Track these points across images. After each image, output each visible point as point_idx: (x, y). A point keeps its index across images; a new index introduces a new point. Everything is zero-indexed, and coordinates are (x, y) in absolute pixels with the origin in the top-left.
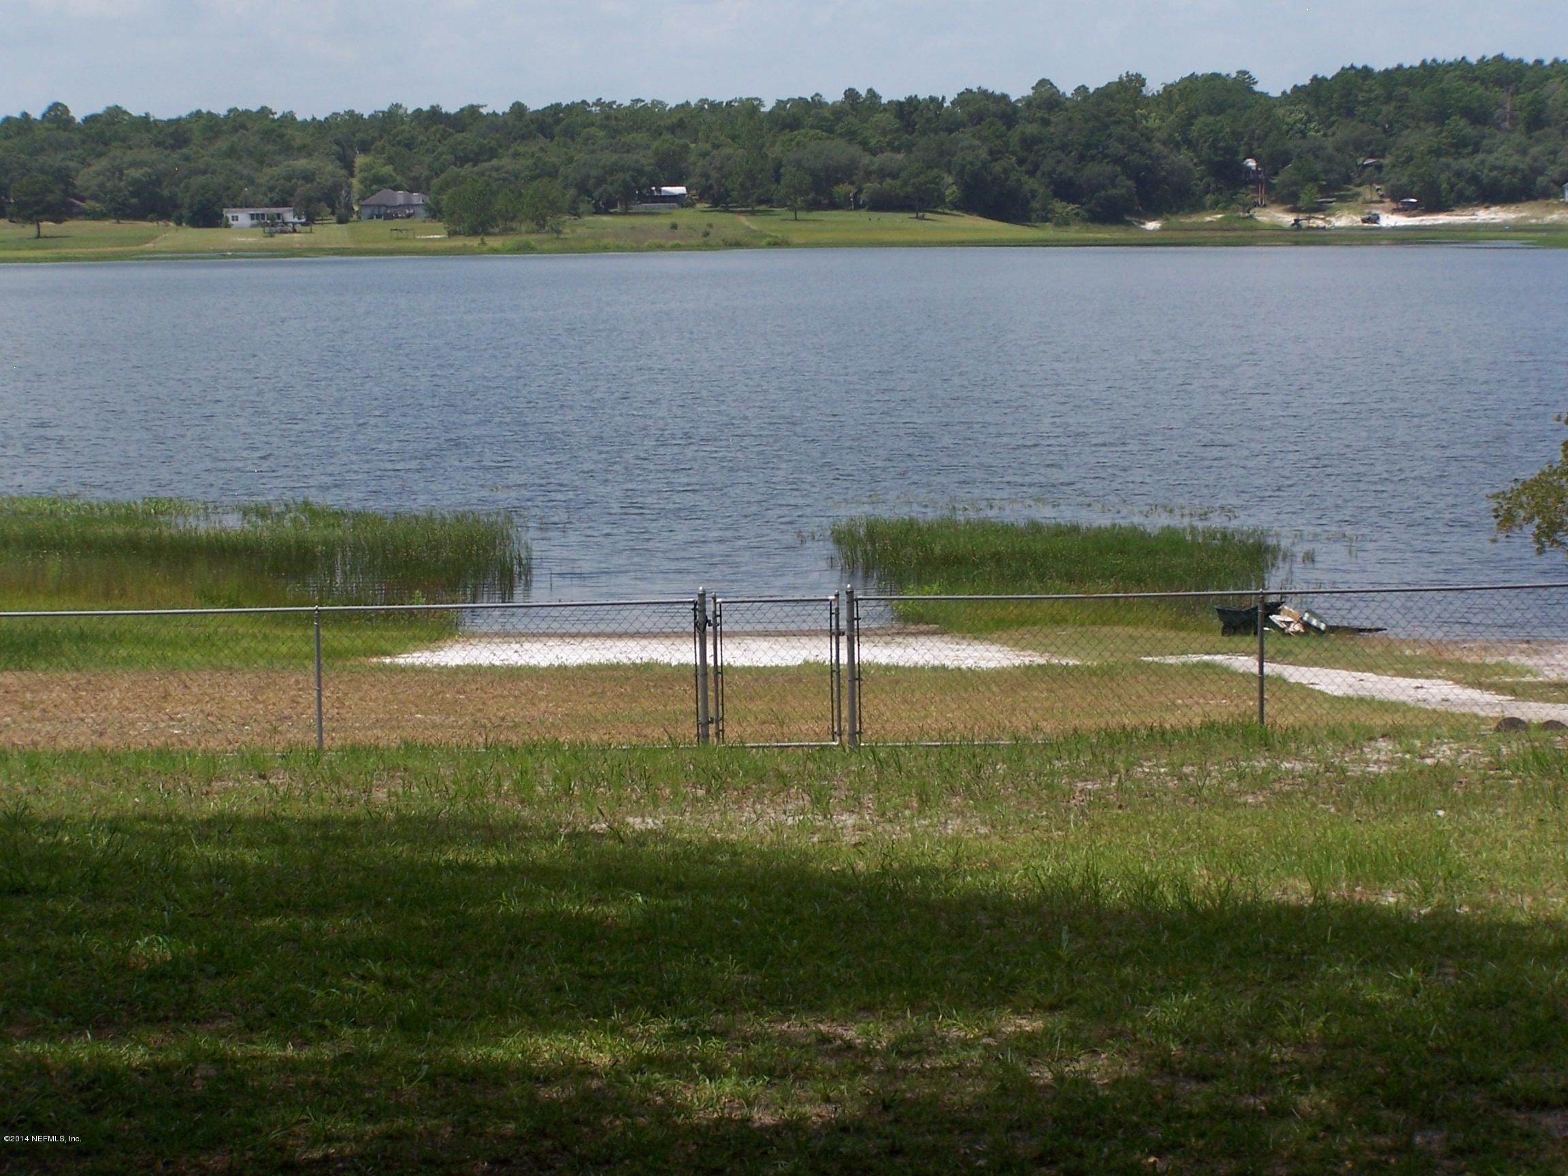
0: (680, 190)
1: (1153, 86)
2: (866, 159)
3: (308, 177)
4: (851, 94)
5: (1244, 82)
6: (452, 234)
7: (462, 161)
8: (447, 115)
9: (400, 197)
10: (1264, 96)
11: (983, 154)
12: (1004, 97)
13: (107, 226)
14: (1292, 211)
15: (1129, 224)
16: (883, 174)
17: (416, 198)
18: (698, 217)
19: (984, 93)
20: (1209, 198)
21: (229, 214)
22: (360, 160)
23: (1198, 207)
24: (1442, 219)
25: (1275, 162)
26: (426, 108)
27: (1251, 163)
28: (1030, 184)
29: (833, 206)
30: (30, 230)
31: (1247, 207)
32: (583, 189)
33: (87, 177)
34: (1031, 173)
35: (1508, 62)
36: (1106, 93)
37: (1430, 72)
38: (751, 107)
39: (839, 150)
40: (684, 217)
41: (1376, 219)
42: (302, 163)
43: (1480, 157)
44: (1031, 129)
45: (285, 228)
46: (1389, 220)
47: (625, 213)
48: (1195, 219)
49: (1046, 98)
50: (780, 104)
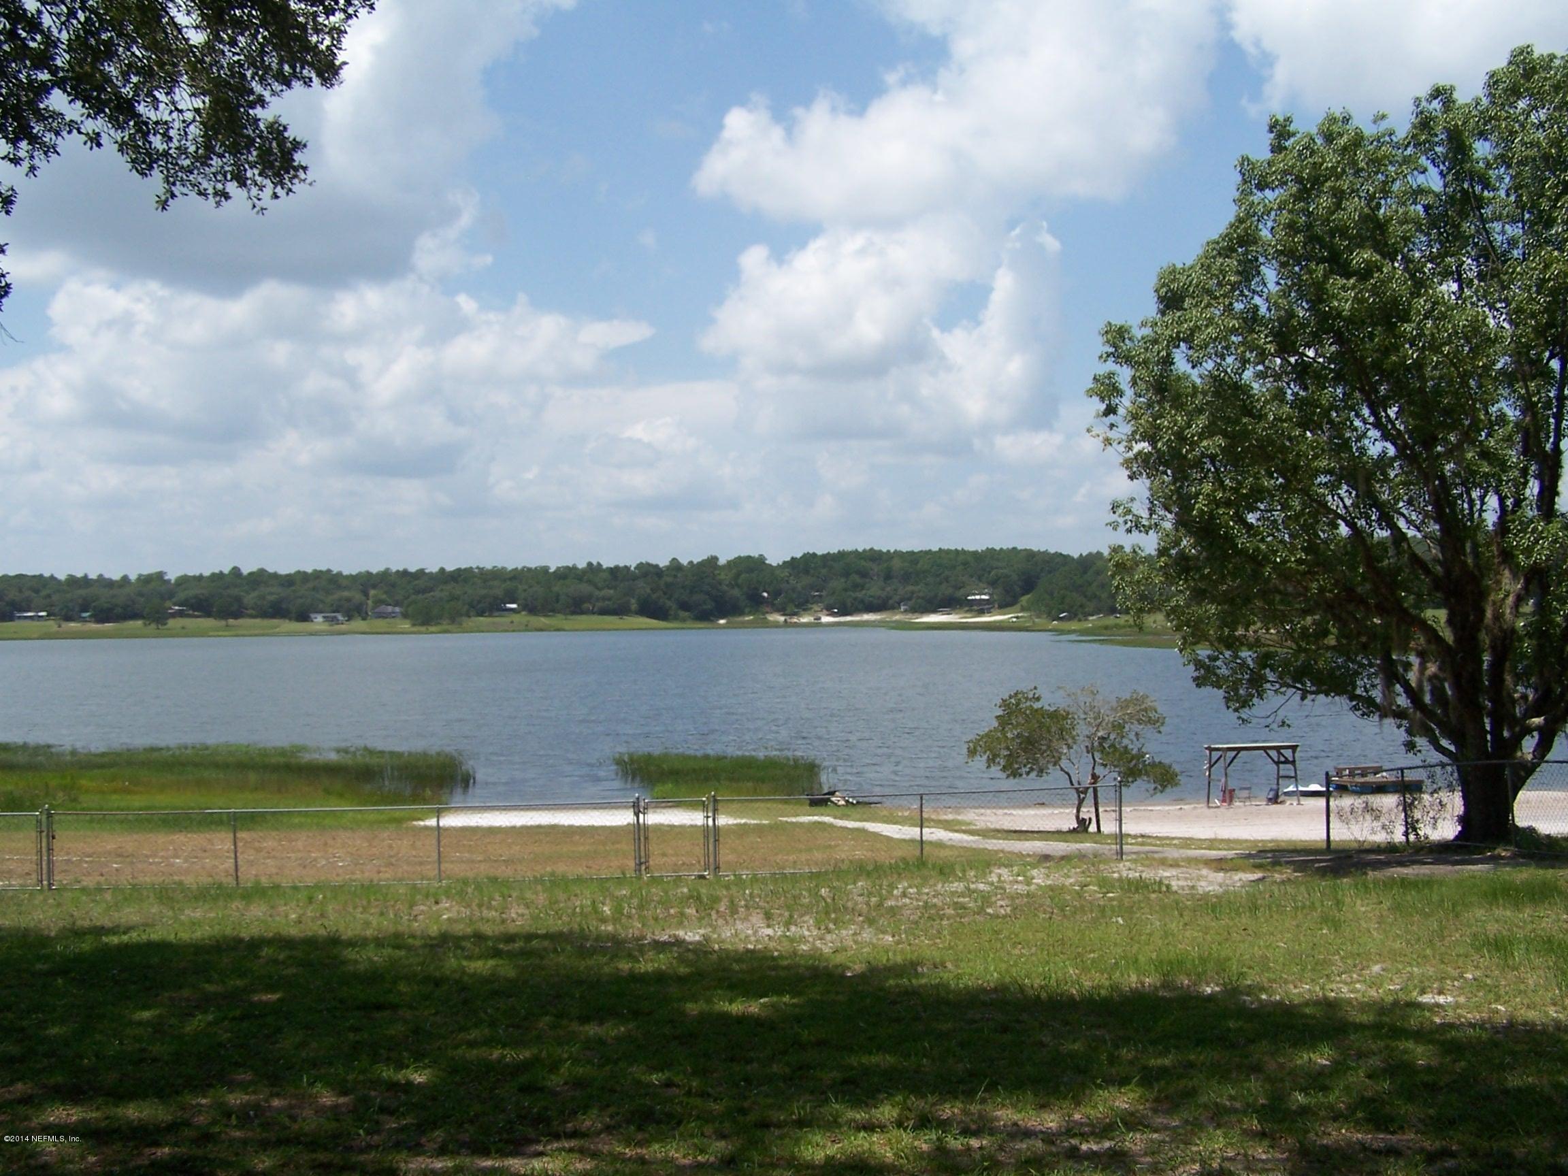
0: (514, 606)
1: (722, 561)
2: (597, 593)
3: (348, 600)
4: (590, 564)
5: (761, 560)
6: (414, 625)
7: (418, 592)
8: (411, 573)
9: (390, 609)
10: (770, 565)
11: (648, 591)
12: (657, 566)
13: (258, 621)
14: (784, 615)
15: (712, 621)
16: (604, 599)
17: (397, 609)
18: (523, 618)
19: (648, 564)
20: (747, 610)
21: (312, 616)
22: (372, 592)
23: (742, 613)
24: (849, 618)
25: (776, 594)
26: (401, 569)
27: (765, 594)
28: (669, 603)
29: (582, 613)
30: (223, 623)
31: (764, 614)
32: (472, 606)
33: (250, 598)
34: (669, 599)
35: (875, 551)
36: (702, 564)
37: (842, 555)
38: (545, 570)
39: (585, 588)
40: (516, 618)
41: (820, 619)
42: (346, 594)
43: (864, 592)
44: (669, 579)
45: (338, 622)
46: (826, 619)
47: (490, 616)
48: (741, 619)
49: (675, 566)
50: (558, 568)
